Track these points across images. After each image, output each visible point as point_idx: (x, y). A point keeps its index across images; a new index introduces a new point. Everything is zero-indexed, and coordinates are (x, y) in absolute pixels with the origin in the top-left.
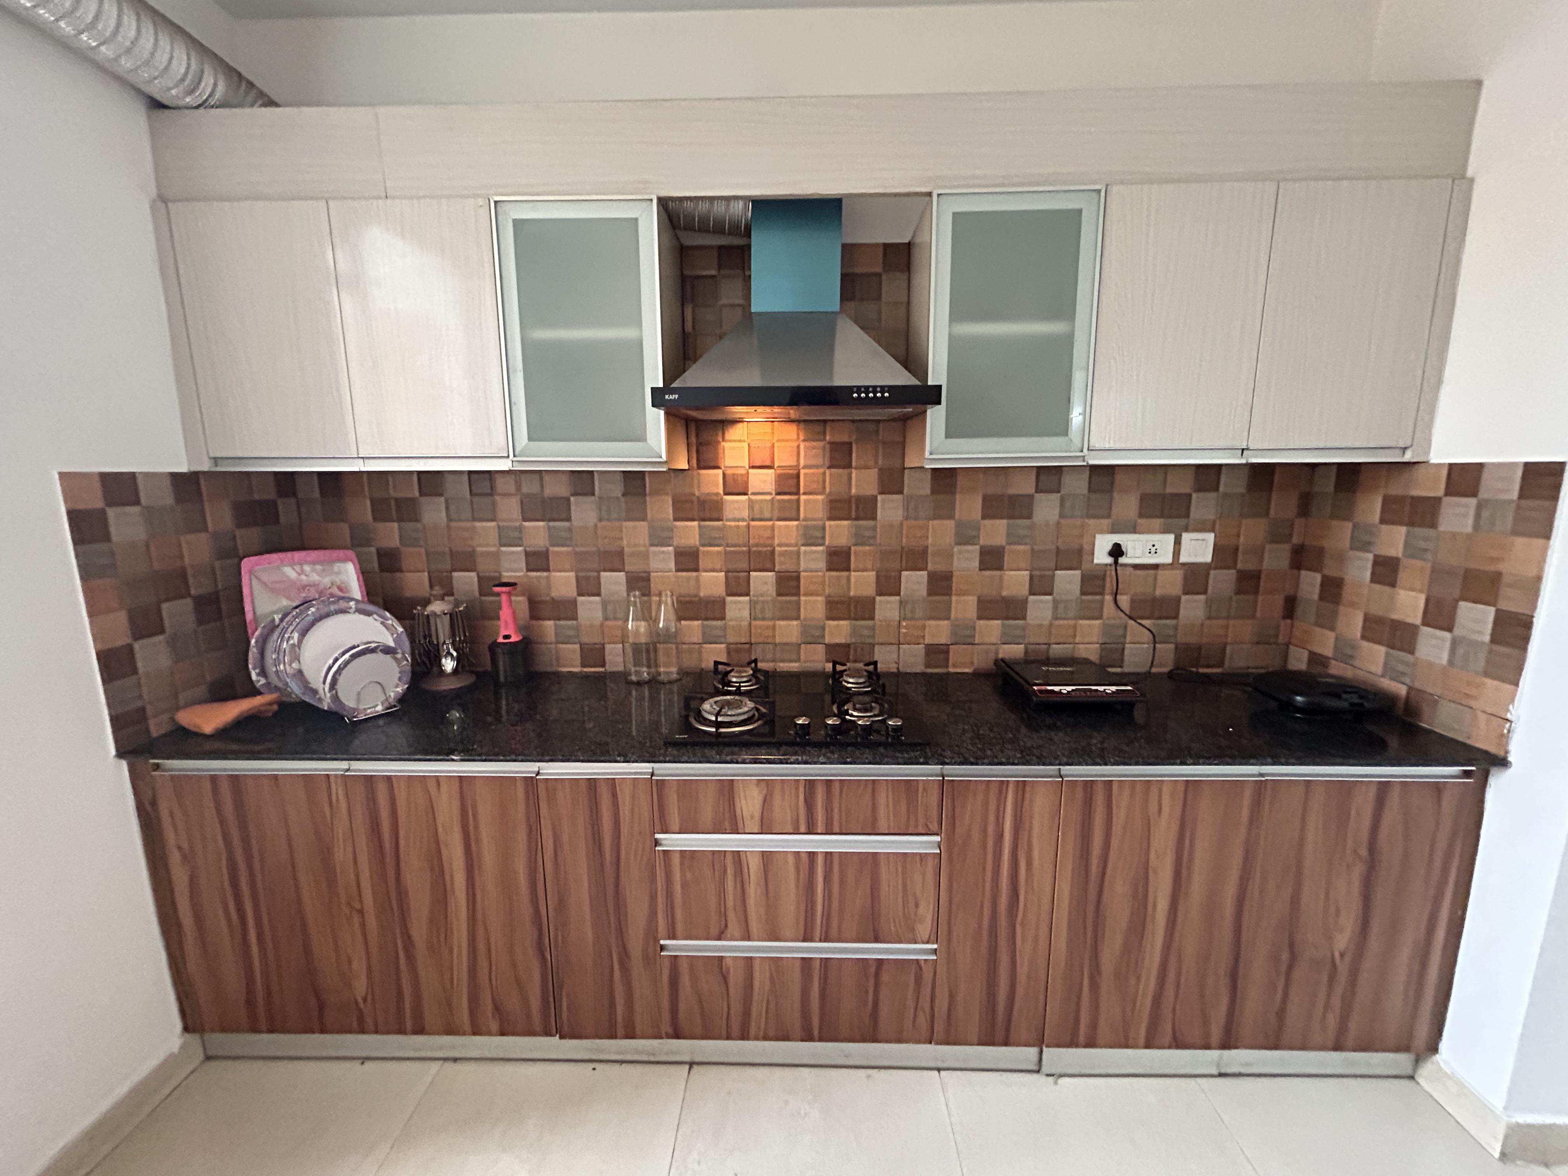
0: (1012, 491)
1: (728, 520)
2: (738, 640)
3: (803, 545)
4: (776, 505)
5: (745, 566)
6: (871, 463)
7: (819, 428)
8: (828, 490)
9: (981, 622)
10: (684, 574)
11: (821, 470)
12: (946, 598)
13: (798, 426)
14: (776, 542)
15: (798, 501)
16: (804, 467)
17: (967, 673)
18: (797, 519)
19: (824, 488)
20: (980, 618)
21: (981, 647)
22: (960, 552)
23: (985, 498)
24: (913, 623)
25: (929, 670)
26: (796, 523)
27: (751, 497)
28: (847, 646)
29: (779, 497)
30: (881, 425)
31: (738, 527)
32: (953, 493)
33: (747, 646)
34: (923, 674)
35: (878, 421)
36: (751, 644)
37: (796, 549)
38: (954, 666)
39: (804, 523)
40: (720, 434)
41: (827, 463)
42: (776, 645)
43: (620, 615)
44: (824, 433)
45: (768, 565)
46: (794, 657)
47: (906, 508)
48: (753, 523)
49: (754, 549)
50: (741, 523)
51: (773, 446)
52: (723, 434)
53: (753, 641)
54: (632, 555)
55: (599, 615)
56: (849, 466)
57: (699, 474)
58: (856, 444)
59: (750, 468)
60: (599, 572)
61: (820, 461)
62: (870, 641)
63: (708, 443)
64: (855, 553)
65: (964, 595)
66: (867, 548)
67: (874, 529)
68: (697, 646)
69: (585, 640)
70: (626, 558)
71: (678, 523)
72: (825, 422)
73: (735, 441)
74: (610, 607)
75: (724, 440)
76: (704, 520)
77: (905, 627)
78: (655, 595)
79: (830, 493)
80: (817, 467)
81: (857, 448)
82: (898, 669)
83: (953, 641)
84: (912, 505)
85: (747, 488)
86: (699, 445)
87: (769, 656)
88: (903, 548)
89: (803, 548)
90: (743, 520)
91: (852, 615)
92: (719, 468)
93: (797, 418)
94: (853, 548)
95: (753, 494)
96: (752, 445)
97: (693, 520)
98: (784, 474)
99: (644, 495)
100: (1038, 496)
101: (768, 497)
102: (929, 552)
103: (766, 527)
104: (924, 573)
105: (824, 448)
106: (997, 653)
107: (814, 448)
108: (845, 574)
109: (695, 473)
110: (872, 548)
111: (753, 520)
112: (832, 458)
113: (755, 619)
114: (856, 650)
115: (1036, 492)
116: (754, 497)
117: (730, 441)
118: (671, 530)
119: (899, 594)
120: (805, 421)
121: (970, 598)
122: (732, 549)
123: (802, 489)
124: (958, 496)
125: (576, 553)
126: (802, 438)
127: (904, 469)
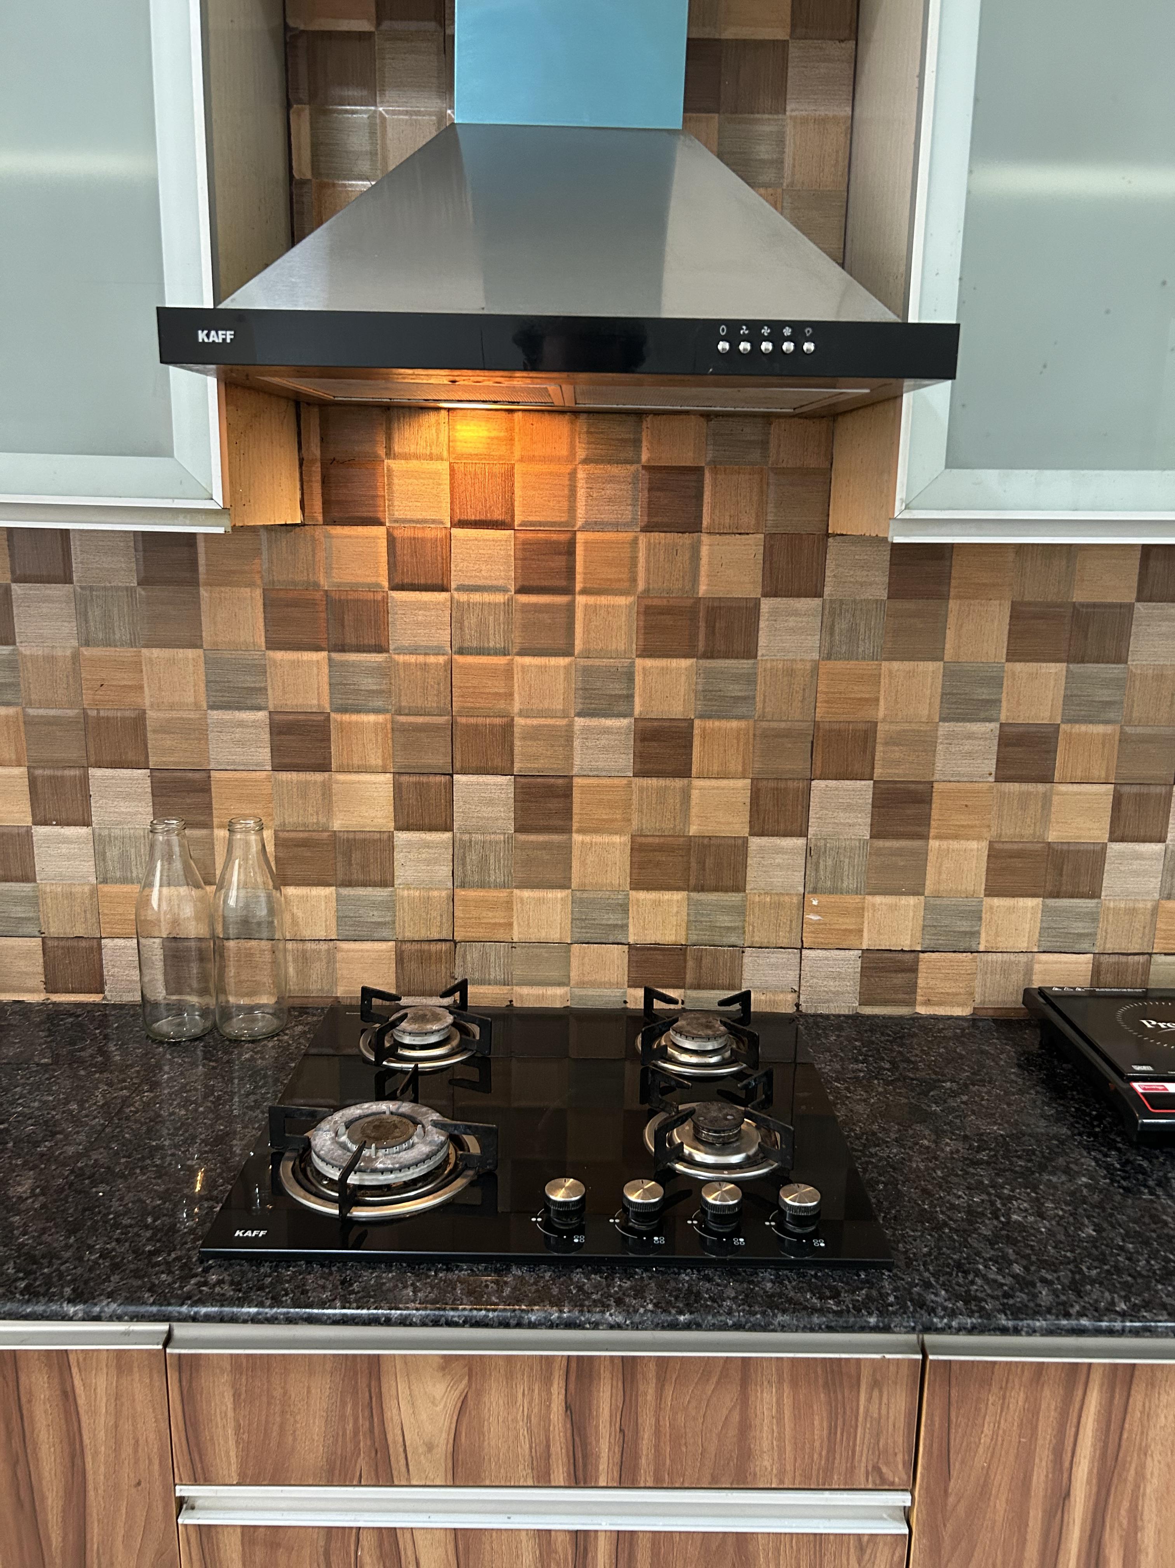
0: (1079, 596)
1: (400, 651)
2: (424, 934)
3: (579, 715)
4: (518, 617)
5: (440, 760)
6: (748, 520)
7: (622, 431)
8: (641, 586)
9: (996, 901)
10: (293, 776)
11: (629, 536)
12: (916, 844)
13: (572, 422)
14: (517, 707)
15: (570, 609)
16: (588, 527)
17: (958, 1018)
18: (568, 652)
19: (634, 580)
20: (990, 892)
21: (990, 957)
22: (951, 737)
23: (1017, 614)
24: (833, 898)
25: (868, 1010)
26: (563, 661)
27: (456, 595)
28: (678, 952)
29: (524, 599)
30: (774, 429)
31: (425, 667)
32: (946, 597)
33: (444, 946)
34: (856, 1018)
35: (768, 418)
36: (456, 943)
37: (564, 722)
38: (928, 1003)
39: (582, 662)
40: (381, 438)
41: (642, 520)
42: (512, 944)
43: (137, 872)
44: (637, 443)
45: (498, 762)
46: (555, 974)
47: (827, 629)
48: (459, 659)
49: (462, 720)
50: (432, 659)
51: (509, 475)
52: (389, 438)
53: (457, 939)
54: (165, 729)
55: (87, 868)
56: (694, 526)
57: (329, 536)
58: (715, 471)
59: (453, 525)
60: (85, 768)
61: (626, 513)
62: (733, 939)
63: (349, 462)
64: (703, 736)
65: (956, 837)
66: (734, 724)
67: (750, 679)
68: (324, 946)
69: (54, 929)
70: (149, 735)
71: (279, 655)
72: (640, 414)
73: (417, 457)
74: (113, 853)
75: (389, 453)
76: (343, 649)
77: (816, 910)
78: (221, 826)
79: (647, 591)
80: (616, 526)
81: (714, 485)
82: (798, 1005)
83: (928, 943)
84: (842, 625)
85: (447, 572)
86: (329, 465)
87: (495, 973)
88: (816, 724)
89: (580, 722)
90: (438, 651)
91: (692, 882)
92: (377, 522)
93: (569, 404)
94: (697, 723)
95: (461, 588)
96: (460, 468)
97: (318, 649)
98: (537, 543)
99: (194, 583)
100: (1141, 608)
101: (500, 598)
102: (880, 735)
103: (493, 671)
104: (865, 787)
105: (635, 478)
106: (1029, 971)
107: (612, 479)
108: (679, 783)
109: (319, 532)
110: (743, 724)
111: (461, 652)
112: (652, 508)
113: (463, 886)
114: (699, 960)
115: (1138, 600)
116: (463, 597)
117: (406, 457)
118: (262, 670)
119: (803, 833)
120: (589, 412)
121: (974, 845)
122: (411, 719)
123: (579, 578)
124: (953, 604)
125: (29, 722)
126: (581, 454)
127: (828, 535)
